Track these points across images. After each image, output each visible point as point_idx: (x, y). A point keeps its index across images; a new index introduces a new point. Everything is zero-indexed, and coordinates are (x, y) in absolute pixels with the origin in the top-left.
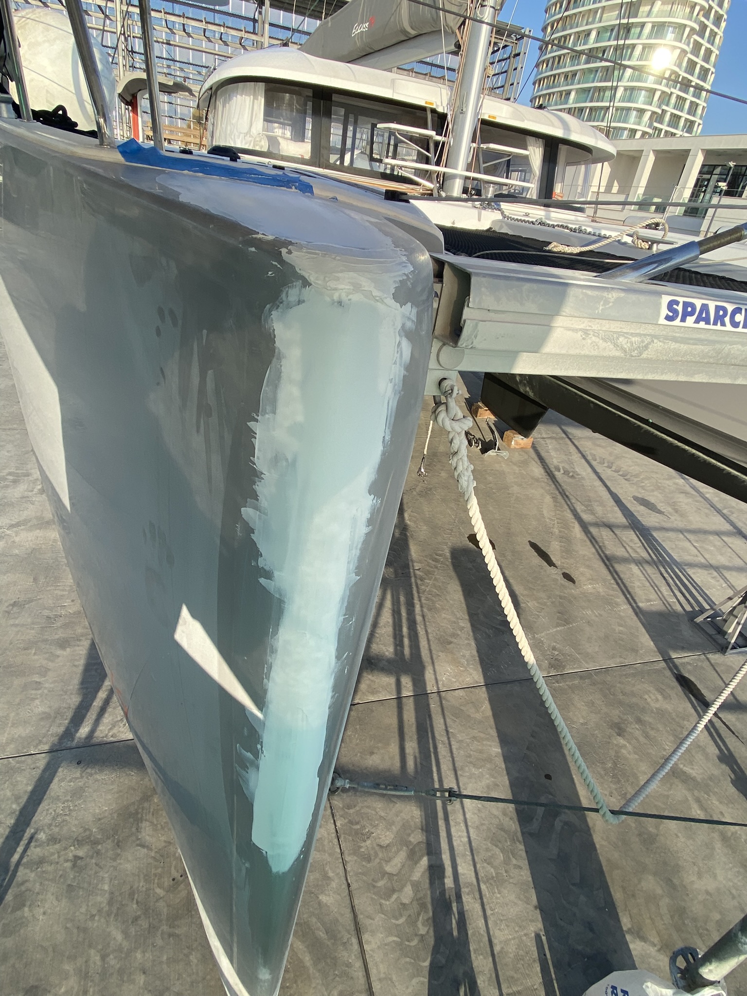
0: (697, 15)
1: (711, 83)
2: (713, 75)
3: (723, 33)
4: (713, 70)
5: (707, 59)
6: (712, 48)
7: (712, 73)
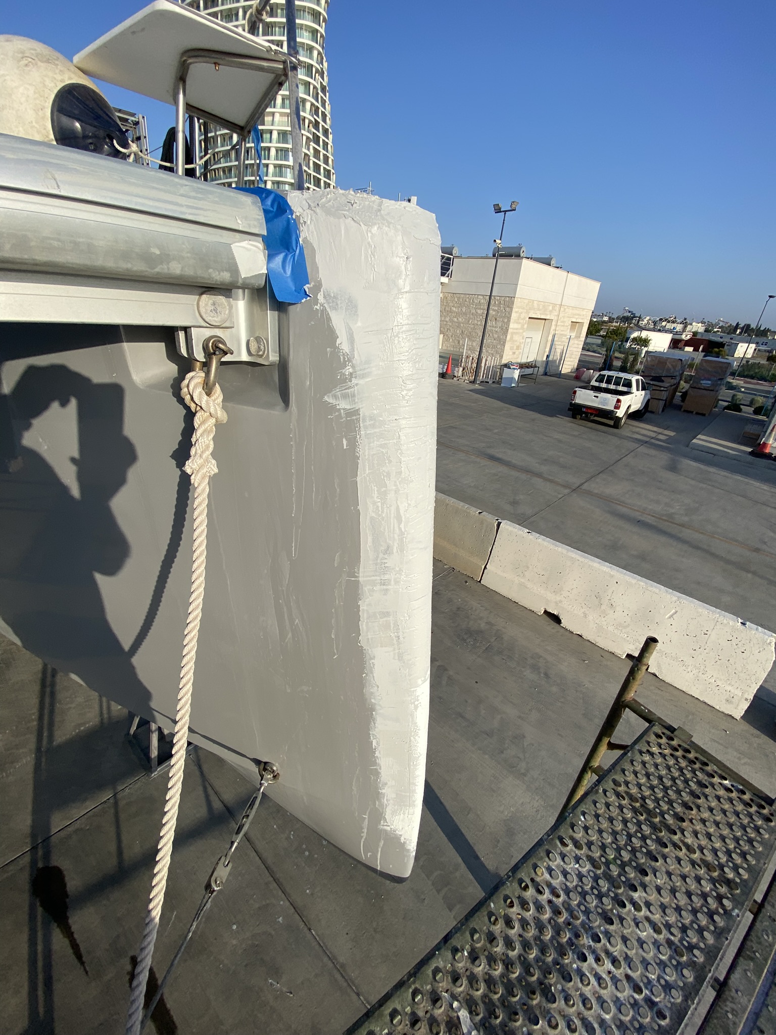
0: (309, 127)
1: (334, 181)
2: (334, 175)
3: (332, 143)
4: (332, 171)
5: (326, 162)
6: (328, 155)
7: (333, 174)
